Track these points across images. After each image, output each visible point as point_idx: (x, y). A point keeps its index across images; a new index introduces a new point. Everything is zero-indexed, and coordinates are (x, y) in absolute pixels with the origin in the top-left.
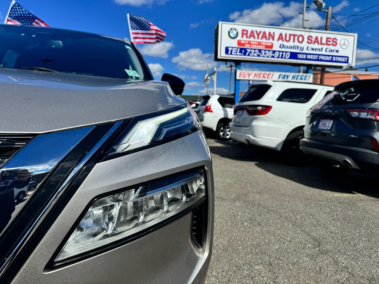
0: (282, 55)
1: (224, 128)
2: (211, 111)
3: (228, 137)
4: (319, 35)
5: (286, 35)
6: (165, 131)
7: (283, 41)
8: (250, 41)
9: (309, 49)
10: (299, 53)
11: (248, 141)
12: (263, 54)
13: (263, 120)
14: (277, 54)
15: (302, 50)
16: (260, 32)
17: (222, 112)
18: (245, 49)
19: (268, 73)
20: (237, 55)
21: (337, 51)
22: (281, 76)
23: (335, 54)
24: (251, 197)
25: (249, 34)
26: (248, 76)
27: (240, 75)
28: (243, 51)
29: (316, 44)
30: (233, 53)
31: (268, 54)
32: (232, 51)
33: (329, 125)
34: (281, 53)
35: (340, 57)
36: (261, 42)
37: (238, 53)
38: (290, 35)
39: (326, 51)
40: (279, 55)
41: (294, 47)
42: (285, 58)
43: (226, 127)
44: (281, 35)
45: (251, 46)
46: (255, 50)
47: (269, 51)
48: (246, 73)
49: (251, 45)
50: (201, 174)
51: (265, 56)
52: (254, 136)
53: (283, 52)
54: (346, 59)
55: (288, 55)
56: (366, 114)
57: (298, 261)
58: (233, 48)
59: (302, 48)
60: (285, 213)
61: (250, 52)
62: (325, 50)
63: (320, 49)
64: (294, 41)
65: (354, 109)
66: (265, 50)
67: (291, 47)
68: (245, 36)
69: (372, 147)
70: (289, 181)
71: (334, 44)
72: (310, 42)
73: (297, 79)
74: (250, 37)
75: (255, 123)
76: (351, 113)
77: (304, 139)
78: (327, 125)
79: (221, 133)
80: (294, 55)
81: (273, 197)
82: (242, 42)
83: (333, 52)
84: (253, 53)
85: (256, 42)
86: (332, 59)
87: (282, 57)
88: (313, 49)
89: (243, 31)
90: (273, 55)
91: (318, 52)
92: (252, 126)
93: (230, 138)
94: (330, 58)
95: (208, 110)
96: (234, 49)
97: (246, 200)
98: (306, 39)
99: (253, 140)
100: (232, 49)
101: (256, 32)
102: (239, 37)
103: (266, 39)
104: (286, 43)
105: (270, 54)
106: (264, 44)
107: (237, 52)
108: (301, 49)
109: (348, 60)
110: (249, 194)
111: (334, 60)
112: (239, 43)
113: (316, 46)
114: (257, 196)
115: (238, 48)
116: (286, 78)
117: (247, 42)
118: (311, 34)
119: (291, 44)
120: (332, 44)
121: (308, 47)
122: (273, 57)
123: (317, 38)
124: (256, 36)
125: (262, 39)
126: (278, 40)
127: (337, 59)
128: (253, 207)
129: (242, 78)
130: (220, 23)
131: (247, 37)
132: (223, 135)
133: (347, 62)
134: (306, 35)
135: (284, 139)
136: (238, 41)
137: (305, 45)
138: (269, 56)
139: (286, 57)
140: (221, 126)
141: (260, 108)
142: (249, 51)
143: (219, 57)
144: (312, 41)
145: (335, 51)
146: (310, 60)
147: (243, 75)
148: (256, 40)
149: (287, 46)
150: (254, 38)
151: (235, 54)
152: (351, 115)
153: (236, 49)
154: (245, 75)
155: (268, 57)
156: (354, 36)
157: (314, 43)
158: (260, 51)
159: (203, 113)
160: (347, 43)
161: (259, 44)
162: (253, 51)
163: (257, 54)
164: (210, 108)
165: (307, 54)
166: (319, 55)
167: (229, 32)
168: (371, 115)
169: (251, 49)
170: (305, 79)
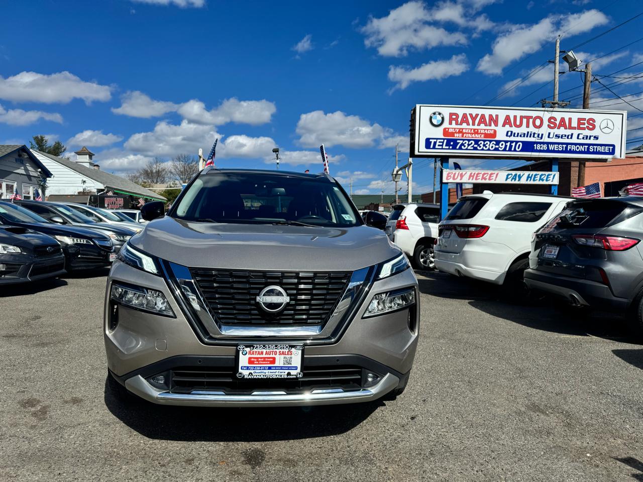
0: (511, 146)
1: (425, 252)
2: (407, 228)
3: (431, 265)
4: (566, 116)
5: (515, 117)
6: (395, 268)
7: (511, 126)
8: (463, 129)
9: (551, 136)
10: (537, 143)
11: (459, 272)
12: (482, 145)
13: (478, 244)
14: (502, 145)
15: (541, 138)
16: (477, 115)
17: (422, 228)
18: (455, 141)
19: (490, 172)
20: (442, 149)
21: (596, 138)
22: (509, 176)
23: (592, 141)
24: (458, 336)
25: (459, 120)
26: (459, 177)
27: (448, 175)
28: (452, 143)
29: (562, 128)
30: (437, 147)
31: (489, 145)
32: (435, 143)
33: (555, 253)
34: (508, 144)
35: (601, 145)
36: (477, 130)
37: (444, 147)
38: (522, 118)
39: (578, 138)
40: (506, 146)
41: (528, 135)
42: (515, 150)
43: (428, 251)
44: (508, 117)
45: (463, 136)
46: (469, 140)
47: (490, 141)
48: (457, 173)
49: (463, 134)
50: (413, 290)
51: (484, 148)
52: (466, 265)
53: (512, 142)
54: (611, 148)
55: (519, 145)
56: (593, 241)
57: (495, 381)
58: (437, 139)
59: (540, 136)
60: (493, 350)
61: (462, 144)
62: (576, 137)
63: (568, 136)
64: (528, 126)
65: (582, 235)
66: (484, 141)
67: (525, 134)
68: (454, 122)
69: (602, 280)
70: (509, 322)
71: (591, 127)
72: (552, 125)
73: (534, 180)
74: (461, 124)
75: (467, 248)
76: (578, 239)
77: (529, 270)
78: (553, 253)
79: (422, 260)
80: (528, 146)
81: (485, 337)
82: (450, 131)
83: (590, 139)
84: (466, 145)
85: (471, 129)
86: (588, 149)
87: (510, 150)
88: (557, 136)
89: (451, 114)
90: (497, 147)
91: (566, 140)
92: (464, 252)
93: (435, 268)
94: (585, 148)
95: (402, 226)
96: (438, 141)
97: (452, 338)
98: (546, 123)
99: (466, 270)
100: (435, 140)
101: (471, 115)
102: (446, 124)
103: (486, 125)
104: (515, 130)
105: (492, 145)
106: (483, 131)
107: (442, 145)
108: (538, 137)
109: (614, 150)
110: (457, 334)
111: (591, 150)
112: (446, 132)
113: (562, 131)
114: (466, 336)
115: (444, 139)
116: (517, 179)
117: (457, 130)
118: (554, 115)
119: (523, 129)
120: (588, 127)
121: (549, 134)
122: (496, 149)
123: (563, 120)
124: (470, 121)
125: (479, 125)
126: (504, 126)
127: (597, 148)
128: (459, 344)
129: (451, 180)
130: (418, 106)
131: (457, 124)
132: (425, 262)
133: (613, 153)
134: (546, 116)
135: (507, 269)
136: (445, 129)
137: (544, 130)
138: (491, 149)
139: (517, 149)
140: (420, 249)
141: (473, 229)
142: (461, 142)
143: (416, 153)
144: (555, 124)
145: (592, 138)
146: (554, 151)
147: (452, 176)
148: (471, 127)
149: (518, 134)
150: (468, 124)
151: (441, 147)
152: (577, 242)
153: (442, 141)
154: (456, 177)
155: (489, 150)
156: (623, 114)
157: (559, 128)
158: (477, 142)
159: (394, 231)
160: (610, 125)
161: (476, 132)
162: (467, 142)
163: (473, 146)
164: (405, 224)
165: (548, 143)
166: (567, 144)
167: (431, 118)
168: (599, 242)
169: (464, 140)
170: (547, 180)
